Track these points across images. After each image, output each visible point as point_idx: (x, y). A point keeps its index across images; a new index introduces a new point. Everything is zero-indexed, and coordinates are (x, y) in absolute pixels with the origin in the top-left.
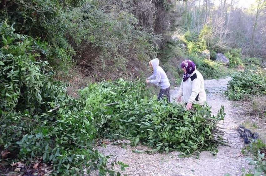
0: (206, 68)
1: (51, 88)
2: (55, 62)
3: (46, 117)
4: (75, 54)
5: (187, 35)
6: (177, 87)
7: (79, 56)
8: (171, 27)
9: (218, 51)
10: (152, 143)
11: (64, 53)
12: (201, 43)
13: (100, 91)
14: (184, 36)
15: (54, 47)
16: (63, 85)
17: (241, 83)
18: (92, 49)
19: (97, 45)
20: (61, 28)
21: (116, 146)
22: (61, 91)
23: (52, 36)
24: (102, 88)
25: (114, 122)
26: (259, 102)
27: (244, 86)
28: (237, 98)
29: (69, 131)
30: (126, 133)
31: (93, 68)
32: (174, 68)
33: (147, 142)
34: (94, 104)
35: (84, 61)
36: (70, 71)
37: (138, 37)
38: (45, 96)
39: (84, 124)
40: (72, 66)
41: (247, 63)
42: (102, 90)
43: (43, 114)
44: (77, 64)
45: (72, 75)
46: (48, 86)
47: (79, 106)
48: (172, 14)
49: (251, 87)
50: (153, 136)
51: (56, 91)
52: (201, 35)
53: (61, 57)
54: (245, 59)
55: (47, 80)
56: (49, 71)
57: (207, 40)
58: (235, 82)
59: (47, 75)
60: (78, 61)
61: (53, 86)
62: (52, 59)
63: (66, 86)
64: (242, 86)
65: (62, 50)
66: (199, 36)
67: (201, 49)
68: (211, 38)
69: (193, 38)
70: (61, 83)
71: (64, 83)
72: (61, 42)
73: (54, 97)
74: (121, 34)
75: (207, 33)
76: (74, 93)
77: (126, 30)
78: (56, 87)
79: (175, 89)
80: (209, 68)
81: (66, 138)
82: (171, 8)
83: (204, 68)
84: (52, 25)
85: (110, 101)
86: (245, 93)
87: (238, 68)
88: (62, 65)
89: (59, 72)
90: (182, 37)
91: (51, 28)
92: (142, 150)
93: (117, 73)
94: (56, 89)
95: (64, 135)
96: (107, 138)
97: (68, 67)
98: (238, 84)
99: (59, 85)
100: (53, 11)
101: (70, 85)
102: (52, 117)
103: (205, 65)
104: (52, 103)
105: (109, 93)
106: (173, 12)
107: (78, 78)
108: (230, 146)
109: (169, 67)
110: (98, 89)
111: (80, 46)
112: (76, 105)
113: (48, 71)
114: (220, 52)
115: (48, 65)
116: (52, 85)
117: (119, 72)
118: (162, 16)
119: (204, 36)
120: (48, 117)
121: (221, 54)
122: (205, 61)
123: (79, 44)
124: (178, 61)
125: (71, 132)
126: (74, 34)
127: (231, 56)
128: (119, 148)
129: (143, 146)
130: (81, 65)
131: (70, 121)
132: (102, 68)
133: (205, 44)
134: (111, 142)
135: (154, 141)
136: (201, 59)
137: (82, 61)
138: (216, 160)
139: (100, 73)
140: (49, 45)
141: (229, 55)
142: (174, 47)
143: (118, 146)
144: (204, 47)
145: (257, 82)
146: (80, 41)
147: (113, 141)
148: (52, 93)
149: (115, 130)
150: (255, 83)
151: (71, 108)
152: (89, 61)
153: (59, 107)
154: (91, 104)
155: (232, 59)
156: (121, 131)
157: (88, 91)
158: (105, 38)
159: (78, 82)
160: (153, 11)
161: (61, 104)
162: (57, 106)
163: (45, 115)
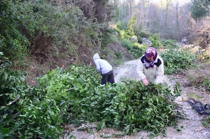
0: (136, 50)
1: (8, 78)
2: (11, 53)
3: (5, 110)
4: (30, 44)
5: (118, 24)
6: (118, 67)
7: (34, 46)
8: (108, 18)
9: (143, 36)
10: (118, 125)
11: (19, 43)
12: (130, 30)
13: (59, 77)
14: (116, 25)
15: (8, 39)
16: (20, 74)
17: (172, 60)
18: (45, 39)
19: (49, 35)
20: (13, 21)
21: (82, 132)
22: (19, 81)
23: (5, 28)
24: (60, 74)
25: (76, 107)
26: (194, 75)
27: (175, 62)
28: (171, 72)
29: (33, 125)
30: (89, 116)
31: (47, 56)
32: (112, 52)
33: (112, 124)
34: (55, 92)
35: (38, 50)
36: (26, 60)
37: (84, 26)
38: (3, 87)
39: (48, 116)
40: (28, 55)
41: (165, 44)
42: (60, 76)
43: (2, 107)
44: (32, 54)
45: (28, 63)
46: (5, 77)
47: (40, 95)
48: (108, 8)
49: (180, 62)
50: (118, 118)
51: (14, 82)
52: (129, 24)
53: (16, 47)
54: (163, 41)
55: (3, 71)
56: (5, 62)
57: (134, 28)
58: (167, 59)
59: (3, 66)
60: (32, 51)
61: (11, 76)
62: (7, 49)
63: (24, 75)
64: (173, 62)
65: (17, 41)
66: (128, 25)
67: (130, 35)
68: (137, 26)
69: (123, 27)
70: (18, 72)
71: (22, 73)
72: (14, 33)
73: (13, 88)
74: (69, 24)
75: (133, 23)
76: (32, 81)
77: (73, 21)
78: (14, 77)
79: (117, 69)
80: (139, 49)
81: (30, 134)
82: (106, 3)
83: (135, 50)
84: (4, 17)
85: (69, 86)
86: (176, 67)
87: (159, 48)
88: (18, 55)
89: (15, 62)
90: (115, 27)
91: (2, 20)
92: (109, 133)
93: (69, 59)
94: (14, 79)
95: (28, 131)
96: (71, 123)
97: (24, 57)
98: (170, 61)
99: (17, 75)
100: (2, 3)
101: (28, 73)
102: (12, 109)
103: (135, 47)
104: (11, 95)
105: (68, 79)
106: (108, 6)
107: (34, 66)
108: (188, 120)
109: (108, 51)
110: (56, 75)
111: (33, 36)
112: (36, 94)
113: (3, 62)
114: (145, 37)
115: (3, 56)
116: (9, 76)
117: (70, 58)
118: (99, 9)
119: (131, 25)
120: (8, 109)
121: (146, 38)
122: (135, 44)
123: (33, 34)
124: (114, 46)
125: (35, 126)
126: (27, 26)
127: (153, 39)
128: (86, 134)
129: (108, 128)
130: (36, 54)
131: (34, 115)
132: (55, 55)
133: (133, 31)
134: (75, 127)
135: (120, 123)
136: (132, 43)
137: (36, 51)
138: (182, 136)
139: (53, 60)
140: (3, 37)
141: (151, 39)
142: (111, 34)
143: (84, 131)
144: (132, 33)
145: (184, 58)
146: (33, 31)
147: (78, 126)
148: (10, 84)
149: (78, 114)
150: (183, 59)
151: (31, 97)
152: (43, 50)
153: (18, 98)
154: (52, 92)
155: (154, 42)
156: (84, 115)
157: (47, 79)
158: (56, 28)
159: (35, 70)
160: (93, 5)
161: (21, 95)
162: (16, 97)
163: (4, 108)
